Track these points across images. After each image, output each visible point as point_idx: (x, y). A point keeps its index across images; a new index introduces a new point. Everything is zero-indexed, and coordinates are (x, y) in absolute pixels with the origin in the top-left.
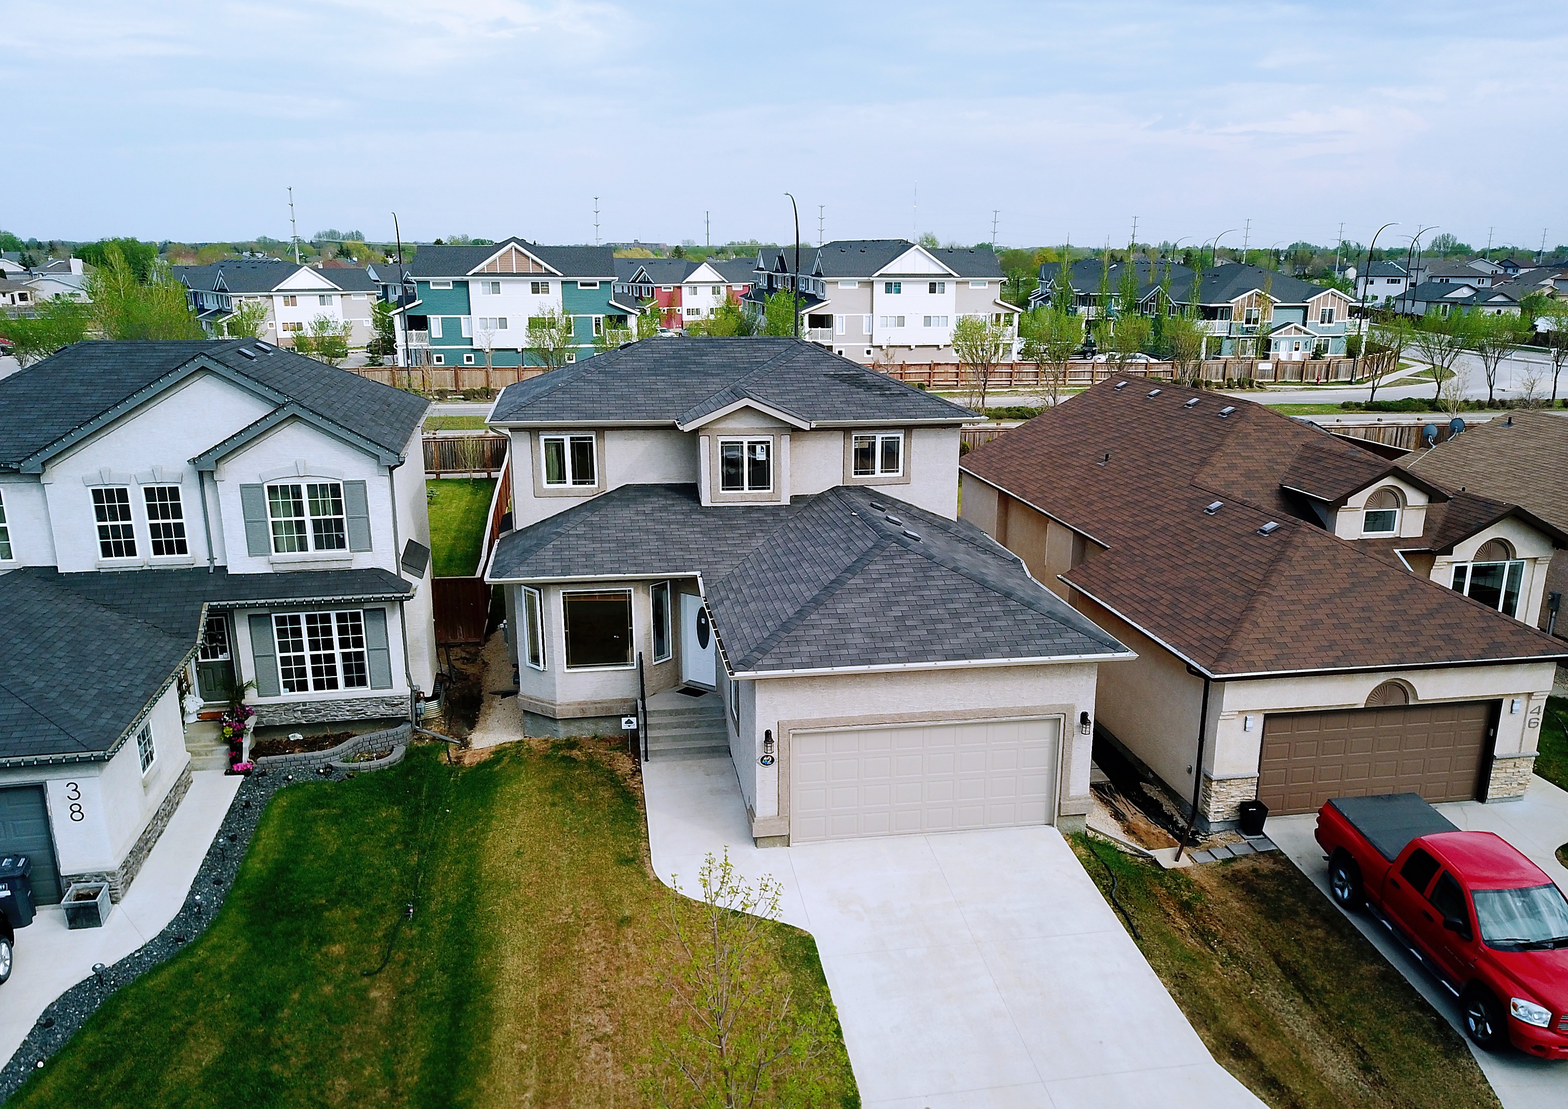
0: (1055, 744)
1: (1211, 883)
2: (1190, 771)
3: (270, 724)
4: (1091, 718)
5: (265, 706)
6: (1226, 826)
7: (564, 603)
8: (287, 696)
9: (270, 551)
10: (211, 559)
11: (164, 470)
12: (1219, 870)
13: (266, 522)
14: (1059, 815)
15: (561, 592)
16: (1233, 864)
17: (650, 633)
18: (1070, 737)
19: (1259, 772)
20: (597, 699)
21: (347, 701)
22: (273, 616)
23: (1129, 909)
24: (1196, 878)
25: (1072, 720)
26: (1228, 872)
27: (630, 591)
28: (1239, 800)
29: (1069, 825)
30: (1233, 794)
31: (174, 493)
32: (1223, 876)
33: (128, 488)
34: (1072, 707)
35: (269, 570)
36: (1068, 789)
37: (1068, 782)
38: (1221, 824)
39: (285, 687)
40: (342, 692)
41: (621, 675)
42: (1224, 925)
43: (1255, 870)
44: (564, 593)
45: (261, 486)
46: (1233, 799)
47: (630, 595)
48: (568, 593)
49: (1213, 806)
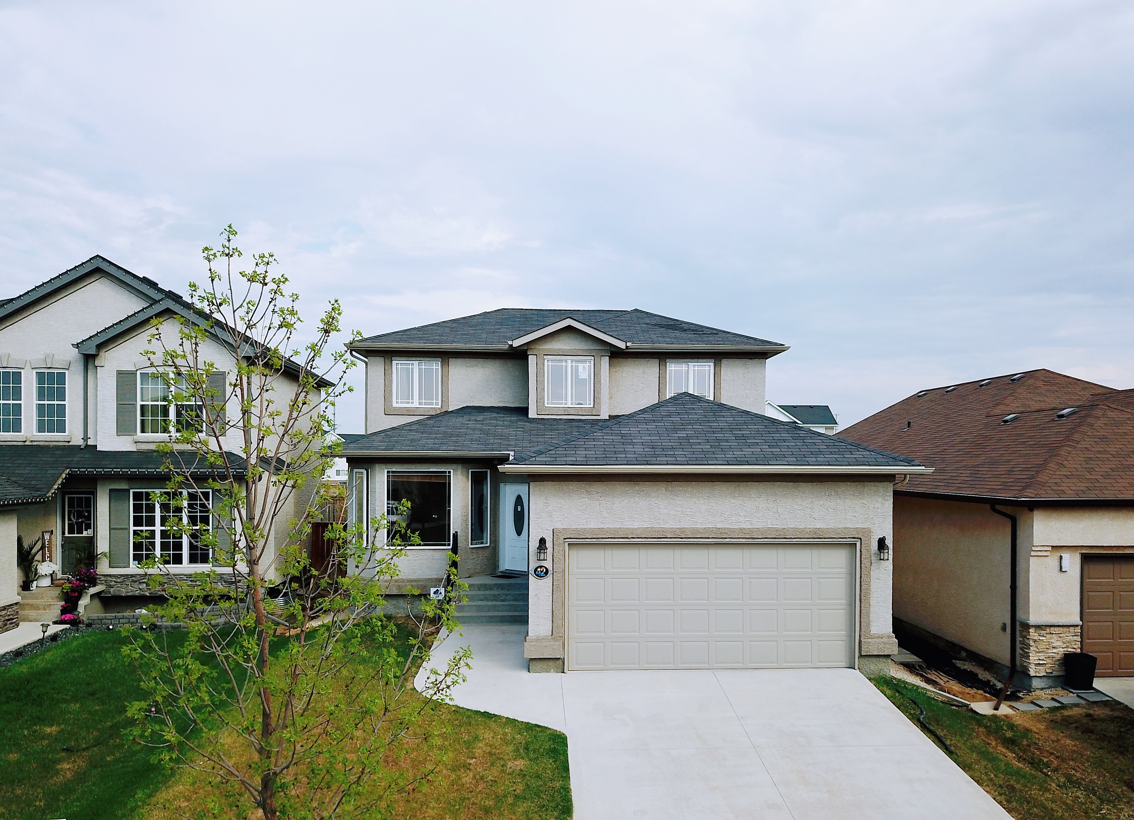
0: (852, 574)
1: (1038, 727)
2: (1004, 628)
3: (117, 593)
4: (889, 542)
5: (114, 576)
6: (1050, 682)
7: (388, 482)
8: (133, 568)
9: (136, 431)
10: (86, 438)
11: (56, 357)
12: (1047, 716)
13: (135, 405)
14: (861, 656)
15: (386, 471)
16: (1062, 711)
17: (468, 515)
18: (868, 565)
19: (1081, 620)
20: (415, 577)
21: (189, 576)
22: (131, 491)
23: (940, 733)
24: (1020, 722)
25: (869, 545)
26: (1058, 716)
27: (450, 472)
28: (1061, 651)
29: (872, 668)
30: (1055, 645)
31: (61, 377)
32: (1052, 721)
33: (22, 371)
34: (868, 532)
35: (133, 448)
36: (868, 625)
37: (869, 617)
38: (1045, 680)
39: (134, 560)
40: (186, 567)
41: (437, 555)
42: (1057, 757)
43: (1088, 715)
44: (388, 472)
45: (134, 374)
46: (1054, 651)
47: (450, 476)
48: (393, 472)
49: (1033, 658)
